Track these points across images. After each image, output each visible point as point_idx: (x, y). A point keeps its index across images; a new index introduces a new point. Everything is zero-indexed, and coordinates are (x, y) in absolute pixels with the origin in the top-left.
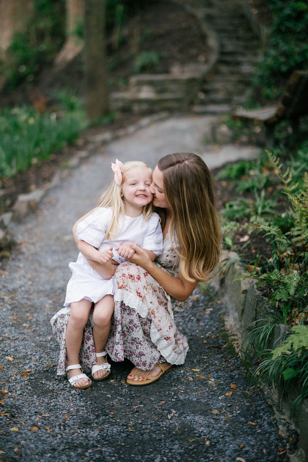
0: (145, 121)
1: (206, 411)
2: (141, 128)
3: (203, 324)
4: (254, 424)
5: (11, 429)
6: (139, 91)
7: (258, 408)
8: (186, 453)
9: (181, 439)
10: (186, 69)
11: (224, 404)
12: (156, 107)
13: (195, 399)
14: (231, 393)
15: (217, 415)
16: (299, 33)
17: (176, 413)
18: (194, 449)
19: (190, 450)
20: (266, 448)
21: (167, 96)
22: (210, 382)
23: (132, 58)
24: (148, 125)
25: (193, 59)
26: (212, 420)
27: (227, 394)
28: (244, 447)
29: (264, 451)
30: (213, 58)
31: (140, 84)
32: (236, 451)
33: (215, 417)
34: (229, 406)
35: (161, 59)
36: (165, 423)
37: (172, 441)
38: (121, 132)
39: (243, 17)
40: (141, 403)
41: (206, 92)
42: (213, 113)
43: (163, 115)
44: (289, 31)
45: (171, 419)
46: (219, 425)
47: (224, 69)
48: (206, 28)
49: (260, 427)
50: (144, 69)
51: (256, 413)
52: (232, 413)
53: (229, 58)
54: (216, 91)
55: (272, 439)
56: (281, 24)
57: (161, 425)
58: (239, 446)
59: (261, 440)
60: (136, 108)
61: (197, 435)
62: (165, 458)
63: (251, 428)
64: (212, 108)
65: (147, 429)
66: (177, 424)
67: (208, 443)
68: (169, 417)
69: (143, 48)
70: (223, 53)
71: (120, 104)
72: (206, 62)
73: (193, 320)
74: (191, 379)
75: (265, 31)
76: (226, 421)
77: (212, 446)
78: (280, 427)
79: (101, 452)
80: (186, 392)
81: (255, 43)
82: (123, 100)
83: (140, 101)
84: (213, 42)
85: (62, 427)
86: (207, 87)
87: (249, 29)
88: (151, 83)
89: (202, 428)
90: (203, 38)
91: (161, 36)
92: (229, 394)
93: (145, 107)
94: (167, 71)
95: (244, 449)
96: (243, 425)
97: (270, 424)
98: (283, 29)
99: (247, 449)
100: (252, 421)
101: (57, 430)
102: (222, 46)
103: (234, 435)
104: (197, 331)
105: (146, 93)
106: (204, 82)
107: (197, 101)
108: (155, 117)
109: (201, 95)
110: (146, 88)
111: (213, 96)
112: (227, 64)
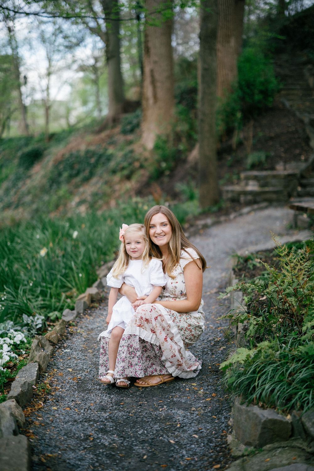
0: (246, 210)
1: (188, 408)
2: (241, 215)
3: (215, 357)
4: (215, 417)
5: (53, 408)
6: (247, 184)
7: (223, 409)
8: (161, 430)
9: (162, 422)
10: (288, 166)
11: (202, 405)
12: (258, 199)
13: (184, 401)
14: (210, 399)
15: (193, 411)
17: (166, 408)
18: (168, 428)
19: (165, 429)
20: (216, 430)
21: (267, 189)
22: (200, 392)
23: (246, 157)
24: (248, 213)
25: (296, 158)
26: (189, 413)
27: (207, 400)
28: (201, 429)
29: (214, 432)
31: (247, 178)
32: (194, 431)
33: (192, 412)
34: (205, 407)
35: (267, 157)
36: (155, 413)
37: (155, 423)
38: (222, 218)
40: (146, 401)
41: (303, 186)
43: (264, 204)
45: (161, 411)
46: (192, 417)
48: (309, 131)
49: (218, 419)
50: (253, 167)
51: (220, 411)
52: (204, 410)
55: (222, 426)
57: (153, 414)
58: (198, 428)
59: (216, 426)
60: (242, 199)
61: (174, 421)
62: (145, 432)
63: (213, 420)
65: (142, 415)
66: (163, 414)
67: (179, 426)
68: (161, 410)
69: (255, 148)
71: (230, 195)
72: (306, 160)
73: (209, 354)
74: (188, 389)
76: (198, 415)
77: (180, 428)
78: (231, 419)
79: (105, 425)
80: (180, 397)
82: (232, 191)
83: (245, 193)
85: (86, 410)
86: (304, 181)
88: (256, 178)
89: (179, 418)
90: (307, 140)
91: (271, 138)
92: (208, 399)
93: (250, 197)
94: (273, 168)
95: (201, 431)
96: (208, 418)
97: (226, 418)
99: (202, 430)
100: (216, 416)
101: (82, 411)
103: (199, 423)
104: (208, 361)
105: (252, 187)
106: (302, 177)
107: (295, 194)
108: (256, 206)
109: (299, 189)
110: (251, 183)
111: (308, 189)
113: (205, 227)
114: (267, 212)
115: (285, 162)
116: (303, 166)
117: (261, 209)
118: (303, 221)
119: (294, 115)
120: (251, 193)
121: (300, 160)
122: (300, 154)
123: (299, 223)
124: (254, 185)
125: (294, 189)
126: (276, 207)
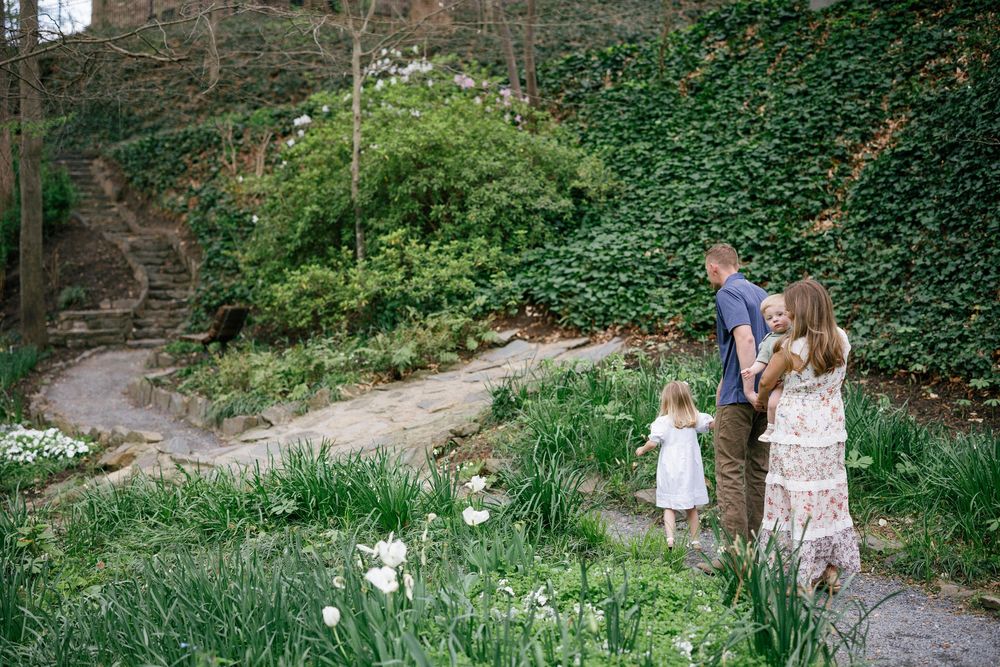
0: (87, 354)
6: (71, 327)
10: (115, 304)
12: (92, 342)
16: (228, 269)
24: (90, 357)
25: (122, 293)
30: (144, 293)
31: (71, 319)
35: (88, 293)
39: (170, 247)
41: (139, 326)
42: (148, 347)
43: (102, 348)
44: (219, 267)
47: (155, 303)
48: (130, 260)
50: (69, 304)
53: (158, 292)
54: (150, 326)
56: (209, 260)
60: (70, 343)
64: (146, 341)
69: (65, 282)
70: (151, 288)
71: (53, 340)
72: (136, 296)
75: (195, 266)
81: (184, 276)
82: (55, 336)
83: (74, 336)
84: (140, 275)
86: (139, 321)
87: (178, 262)
88: (83, 318)
90: (130, 271)
91: (82, 269)
94: (97, 307)
98: (212, 263)
102: (150, 280)
105: (79, 328)
106: (136, 316)
107: (131, 336)
108: (94, 350)
109: (134, 330)
110: (77, 324)
111: (145, 330)
112: (157, 298)
113: (62, 369)
114: (109, 356)
115: (111, 298)
116: (136, 303)
117: (102, 352)
118: (166, 359)
119: (101, 237)
120: (80, 335)
121: (127, 297)
122: (125, 289)
123: (161, 361)
124: (80, 327)
125: (130, 330)
126: (114, 350)
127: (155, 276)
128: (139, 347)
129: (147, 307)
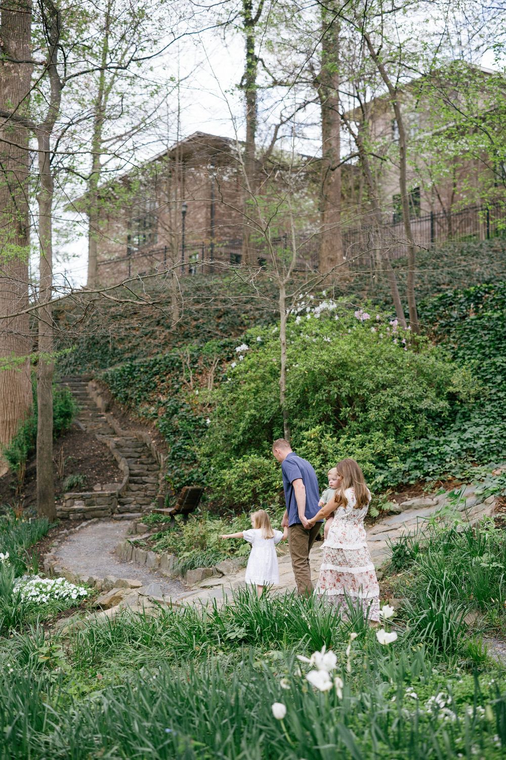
0: (84, 524)
6: (73, 504)
10: (104, 487)
16: (188, 460)
25: (110, 479)
30: (126, 479)
31: (73, 499)
39: (145, 445)
41: (120, 503)
42: (129, 519)
43: (95, 520)
44: (181, 458)
47: (134, 487)
48: (116, 454)
50: (71, 488)
53: (136, 478)
54: (130, 503)
56: (174, 453)
60: (72, 516)
64: (128, 515)
69: (68, 471)
70: (131, 475)
71: (60, 514)
72: (120, 481)
75: (163, 458)
81: (155, 466)
83: (75, 511)
84: (123, 466)
86: (122, 500)
87: (150, 456)
88: (82, 498)
90: (115, 463)
91: (80, 461)
94: (91, 490)
98: (176, 456)
102: (130, 469)
105: (78, 505)
106: (120, 496)
107: (116, 510)
108: (89, 521)
109: (119, 506)
110: (77, 502)
111: (127, 506)
112: (135, 483)
113: (66, 535)
114: (100, 525)
115: (102, 484)
116: (120, 486)
117: (95, 523)
118: (143, 527)
119: (94, 438)
120: (80, 511)
121: (114, 482)
122: (112, 476)
123: (139, 529)
124: (79, 505)
125: (116, 507)
126: (104, 522)
127: (133, 466)
128: (122, 519)
129: (128, 489)
